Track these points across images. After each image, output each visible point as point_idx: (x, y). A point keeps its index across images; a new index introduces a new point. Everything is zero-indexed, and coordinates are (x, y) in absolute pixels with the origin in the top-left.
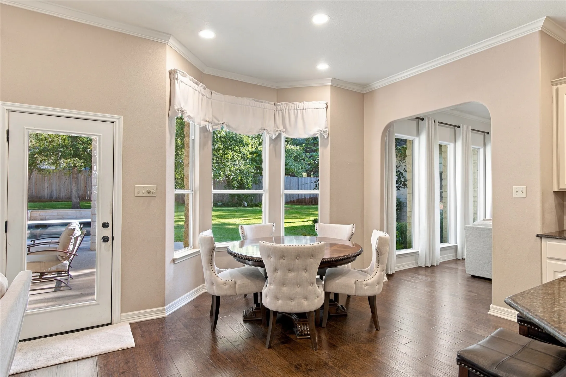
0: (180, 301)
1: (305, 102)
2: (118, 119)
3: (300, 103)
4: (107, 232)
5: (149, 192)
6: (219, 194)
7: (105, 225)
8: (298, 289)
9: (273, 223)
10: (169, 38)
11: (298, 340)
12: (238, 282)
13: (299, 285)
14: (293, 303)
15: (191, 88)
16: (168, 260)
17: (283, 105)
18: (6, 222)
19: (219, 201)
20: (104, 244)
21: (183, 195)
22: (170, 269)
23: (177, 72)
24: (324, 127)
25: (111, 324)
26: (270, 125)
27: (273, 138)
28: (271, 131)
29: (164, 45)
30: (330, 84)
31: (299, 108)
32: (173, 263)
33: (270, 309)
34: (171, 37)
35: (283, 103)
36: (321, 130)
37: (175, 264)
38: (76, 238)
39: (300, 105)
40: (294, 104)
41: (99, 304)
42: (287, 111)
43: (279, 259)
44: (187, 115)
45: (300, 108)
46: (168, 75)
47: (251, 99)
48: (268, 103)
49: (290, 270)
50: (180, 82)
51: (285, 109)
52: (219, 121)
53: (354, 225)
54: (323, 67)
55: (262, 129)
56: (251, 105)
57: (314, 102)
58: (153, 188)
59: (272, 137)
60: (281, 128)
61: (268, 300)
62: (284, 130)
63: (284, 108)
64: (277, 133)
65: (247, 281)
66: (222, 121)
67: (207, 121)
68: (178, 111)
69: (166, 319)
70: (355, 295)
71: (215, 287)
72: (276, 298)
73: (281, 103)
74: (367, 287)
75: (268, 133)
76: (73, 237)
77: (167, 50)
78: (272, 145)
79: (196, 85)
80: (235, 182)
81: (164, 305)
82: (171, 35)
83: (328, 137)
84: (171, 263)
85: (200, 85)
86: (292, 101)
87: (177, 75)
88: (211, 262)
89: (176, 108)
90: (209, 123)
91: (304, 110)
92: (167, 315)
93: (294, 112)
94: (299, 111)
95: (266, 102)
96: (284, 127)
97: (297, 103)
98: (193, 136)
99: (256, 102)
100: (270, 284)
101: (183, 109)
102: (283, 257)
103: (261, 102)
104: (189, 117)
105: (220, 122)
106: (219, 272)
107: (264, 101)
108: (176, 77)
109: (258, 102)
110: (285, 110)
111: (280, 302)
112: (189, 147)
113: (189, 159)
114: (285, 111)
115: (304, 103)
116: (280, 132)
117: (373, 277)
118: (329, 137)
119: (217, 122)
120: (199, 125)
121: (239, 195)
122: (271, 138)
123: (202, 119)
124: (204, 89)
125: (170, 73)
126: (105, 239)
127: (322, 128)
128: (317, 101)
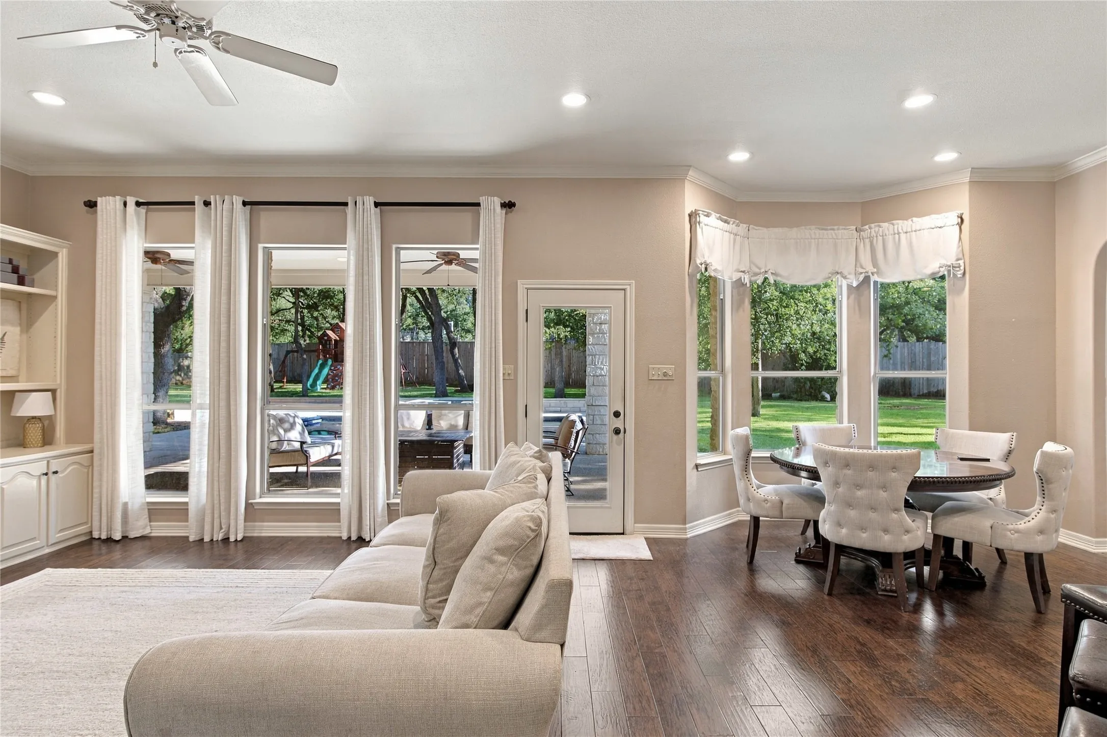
0: (704, 523)
1: (914, 219)
2: (630, 285)
3: (905, 221)
4: (618, 423)
5: (665, 374)
6: (774, 379)
7: (617, 414)
8: (873, 515)
9: (852, 425)
10: (689, 170)
11: (880, 597)
12: (786, 502)
13: (873, 509)
14: (864, 535)
15: (718, 229)
16: (690, 466)
17: (872, 230)
18: (526, 406)
19: (775, 390)
20: (615, 437)
21: (708, 379)
22: (692, 476)
23: (699, 214)
24: (955, 259)
25: (623, 534)
26: (848, 266)
27: (855, 285)
28: (849, 274)
29: (683, 180)
30: (967, 180)
31: (902, 230)
32: (695, 470)
33: (830, 540)
34: (691, 168)
35: (873, 225)
36: (949, 263)
37: (698, 471)
38: (578, 433)
39: (902, 225)
40: (893, 224)
41: (610, 508)
42: (879, 237)
43: (842, 469)
44: (713, 268)
45: (905, 231)
46: (687, 218)
47: (813, 227)
48: (844, 229)
49: (859, 486)
50: (704, 226)
51: (875, 235)
52: (760, 269)
53: (1015, 434)
54: (946, 157)
55: (832, 274)
56: (813, 236)
57: (933, 216)
58: (669, 368)
59: (852, 283)
60: (870, 268)
61: (827, 527)
62: (875, 270)
63: (873, 234)
64: (861, 278)
65: (800, 502)
66: (766, 266)
67: (742, 272)
68: (700, 266)
69: (688, 541)
70: (991, 546)
71: (751, 504)
72: (839, 525)
73: (867, 226)
74: (1016, 535)
75: (845, 278)
76: (575, 431)
77: (686, 185)
78: (852, 297)
79: (726, 224)
80: (802, 356)
81: (685, 524)
82: (690, 166)
83: (964, 274)
84: (693, 468)
85: (731, 223)
86: (889, 219)
87: (699, 216)
88: (746, 469)
89: (698, 262)
90: (745, 273)
91: (914, 233)
92: (688, 536)
93: (894, 238)
94: (903, 236)
95: (841, 227)
96: (875, 263)
97: (900, 222)
98: (722, 295)
99: (821, 231)
100: (829, 503)
101: (708, 262)
102: (847, 465)
103: (831, 229)
104: (715, 270)
105: (763, 270)
106: (759, 487)
107: (836, 227)
108: (698, 220)
109: (826, 230)
110: (877, 236)
111: (844, 531)
112: (716, 310)
113: (716, 328)
114: (875, 238)
115: (912, 221)
116: (867, 274)
117: (1031, 519)
118: (967, 276)
119: (757, 270)
120: (731, 279)
121: (812, 380)
122: (850, 287)
123: (734, 269)
124: (738, 225)
125: (690, 216)
126: (617, 432)
127: (951, 261)
128: (939, 214)
